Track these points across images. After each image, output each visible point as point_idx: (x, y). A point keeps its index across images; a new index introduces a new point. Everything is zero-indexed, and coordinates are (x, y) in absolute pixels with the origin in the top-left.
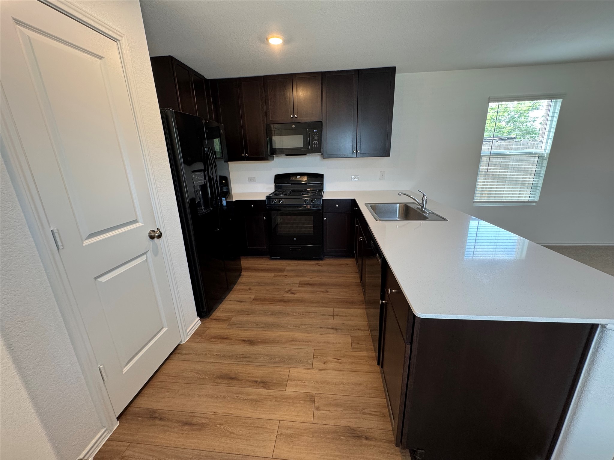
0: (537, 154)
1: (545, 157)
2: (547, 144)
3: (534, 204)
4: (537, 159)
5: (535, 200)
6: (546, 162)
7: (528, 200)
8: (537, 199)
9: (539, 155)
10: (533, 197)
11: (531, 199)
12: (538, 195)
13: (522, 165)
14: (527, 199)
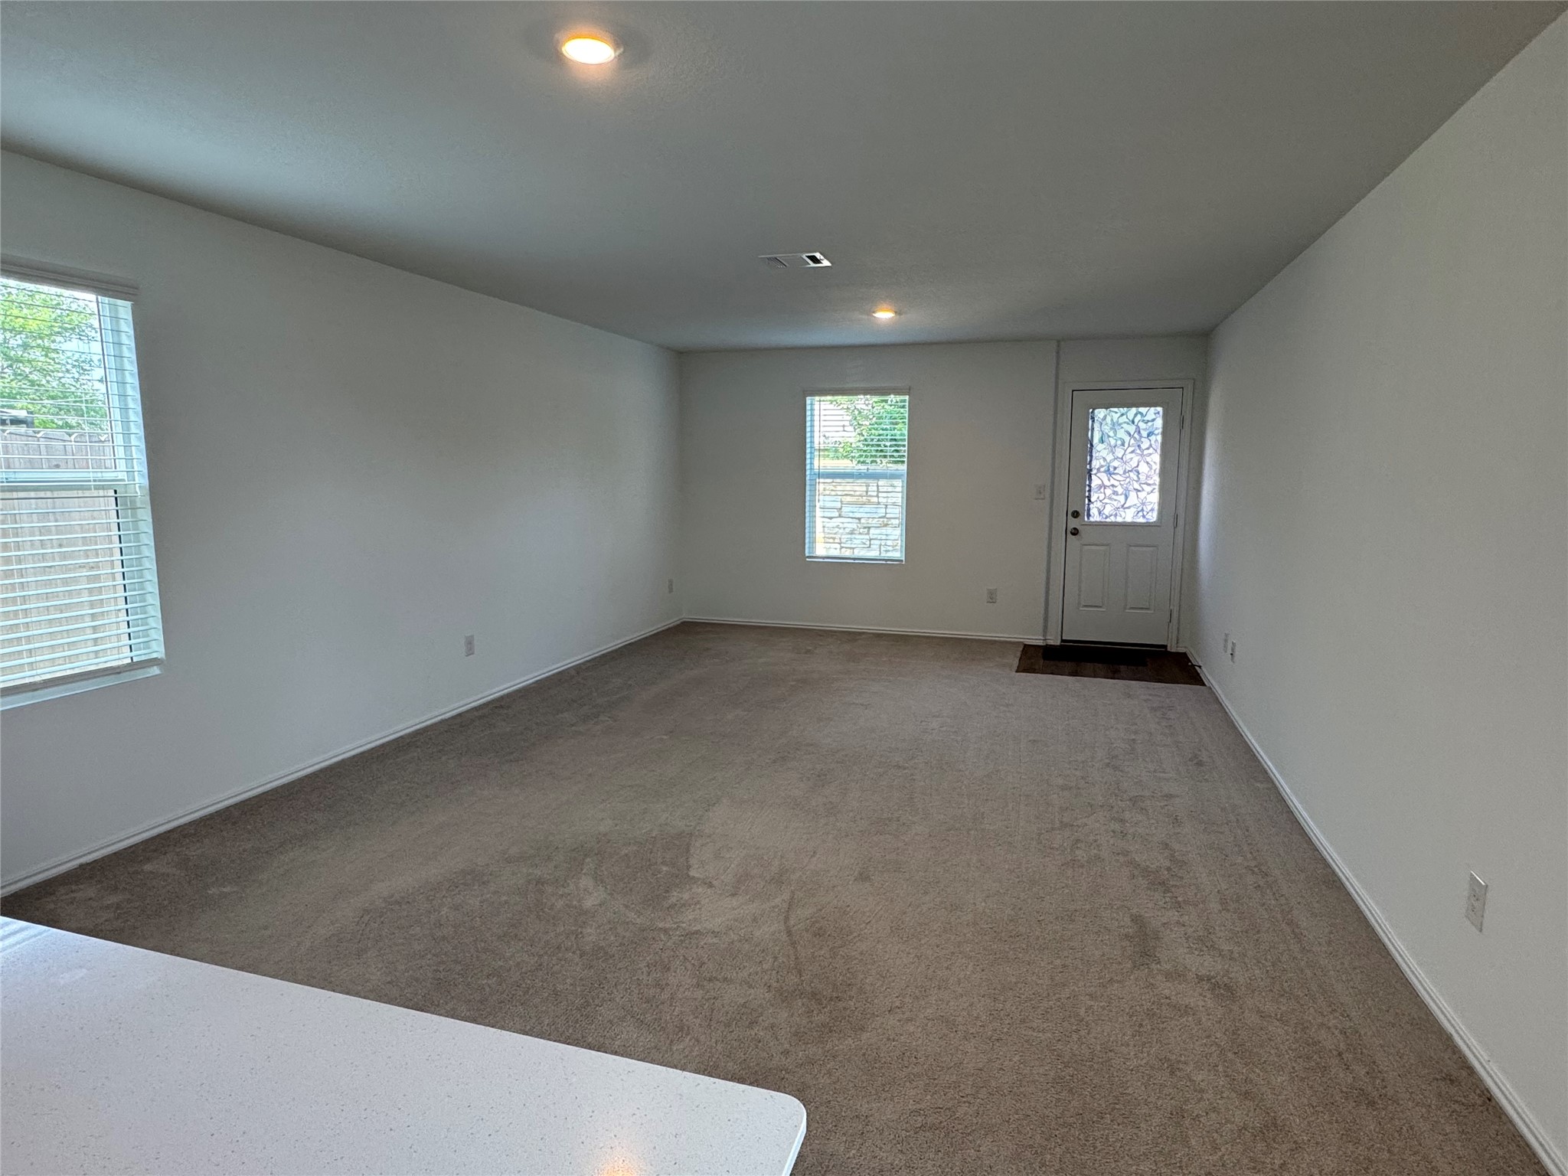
0: (108, 487)
1: (138, 500)
2: (128, 453)
3: (155, 671)
4: (114, 506)
5: (154, 656)
6: (146, 515)
7: (129, 661)
8: (158, 650)
9: (116, 492)
10: (142, 645)
11: (139, 655)
12: (157, 635)
13: (70, 529)
14: (123, 658)
